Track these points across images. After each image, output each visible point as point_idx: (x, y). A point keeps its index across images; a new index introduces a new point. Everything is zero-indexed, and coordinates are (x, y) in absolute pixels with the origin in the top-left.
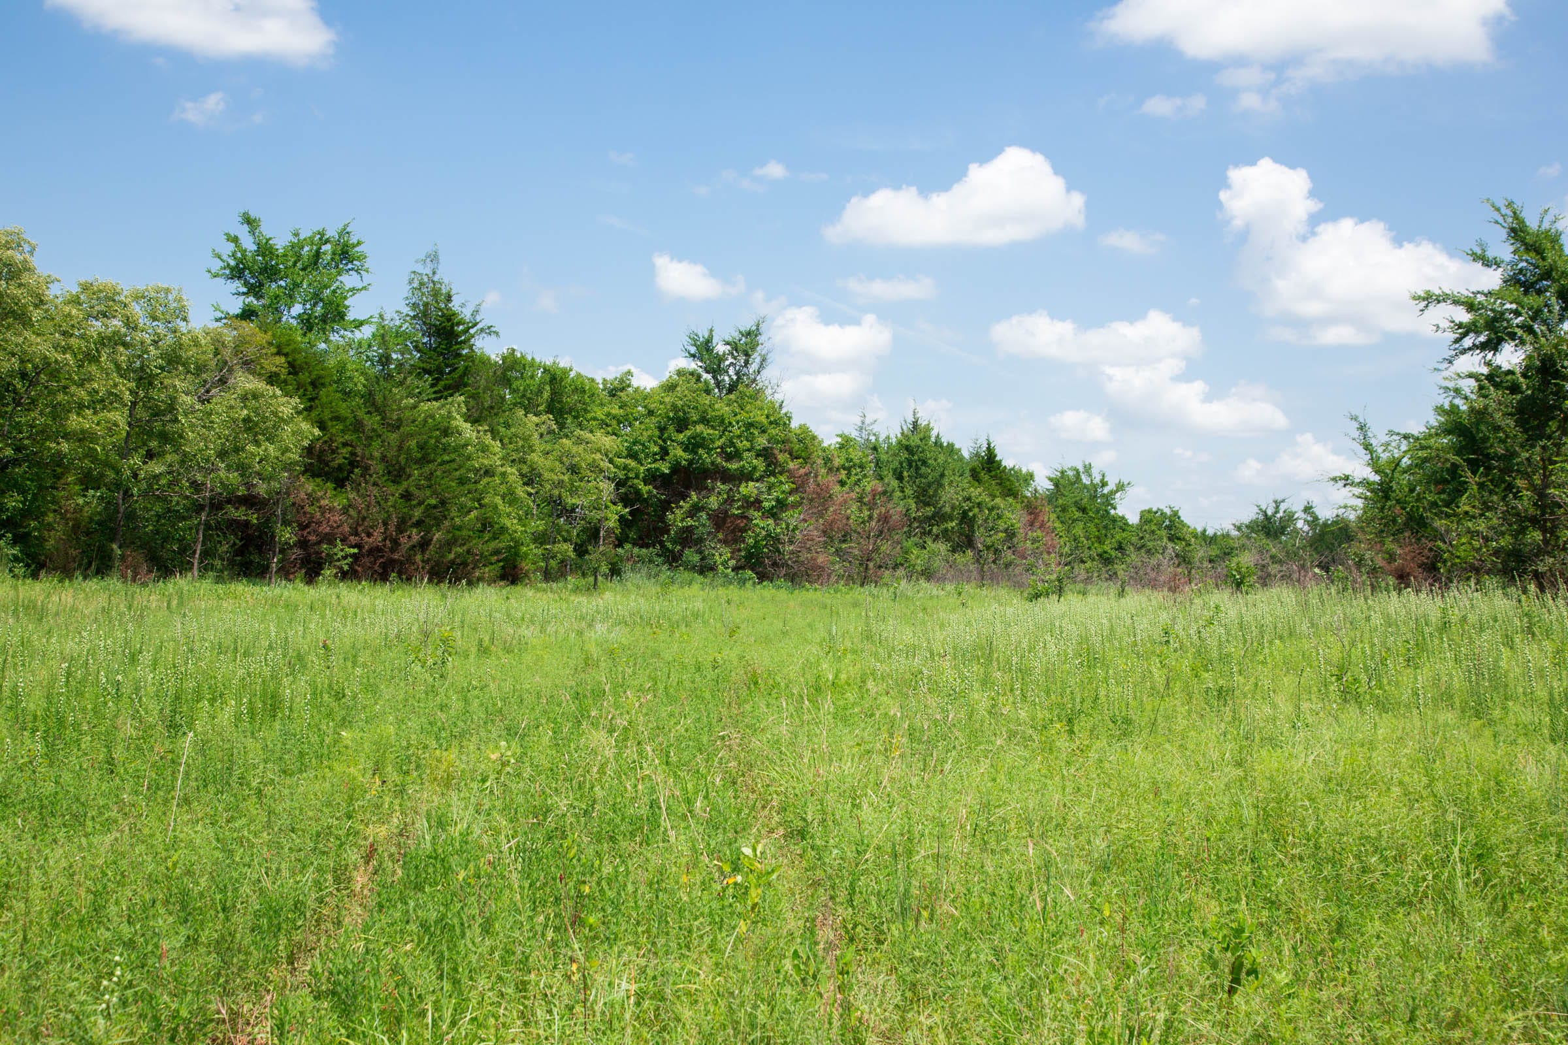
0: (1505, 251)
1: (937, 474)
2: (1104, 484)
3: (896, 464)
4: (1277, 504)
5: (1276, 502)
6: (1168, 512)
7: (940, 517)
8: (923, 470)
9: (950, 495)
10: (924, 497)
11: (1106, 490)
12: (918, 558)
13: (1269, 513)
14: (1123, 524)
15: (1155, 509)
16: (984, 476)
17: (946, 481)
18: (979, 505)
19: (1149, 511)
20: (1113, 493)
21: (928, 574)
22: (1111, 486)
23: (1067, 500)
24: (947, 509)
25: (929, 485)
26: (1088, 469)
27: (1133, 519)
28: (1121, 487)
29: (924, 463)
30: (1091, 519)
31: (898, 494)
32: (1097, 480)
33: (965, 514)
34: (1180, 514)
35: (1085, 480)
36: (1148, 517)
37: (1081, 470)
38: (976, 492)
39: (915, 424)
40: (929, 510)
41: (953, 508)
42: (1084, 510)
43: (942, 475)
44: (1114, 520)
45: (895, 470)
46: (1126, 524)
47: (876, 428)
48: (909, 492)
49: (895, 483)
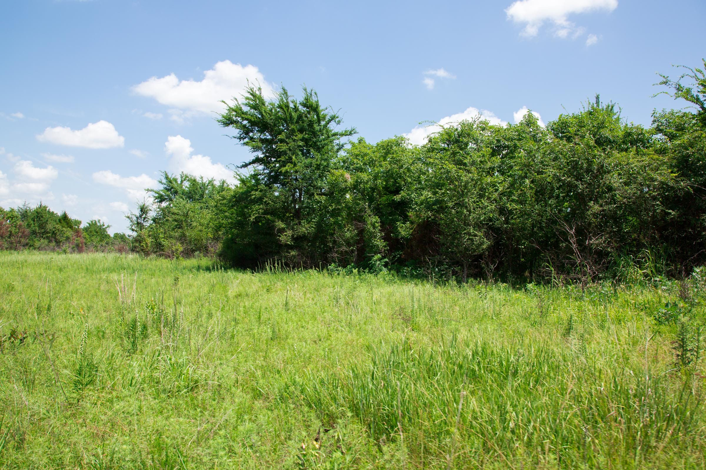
0: (164, 181)
1: (45, 220)
2: (103, 225)
3: (33, 217)
7: (46, 232)
8: (41, 219)
9: (50, 226)
10: (41, 226)
12: (37, 244)
14: (109, 236)
16: (62, 221)
17: (49, 222)
18: (58, 230)
19: (117, 234)
20: (106, 228)
21: (39, 249)
22: (106, 226)
23: (93, 229)
24: (48, 230)
25: (43, 223)
26: (99, 221)
27: (112, 235)
28: (108, 226)
29: (42, 217)
30: (99, 235)
31: (33, 225)
32: (102, 224)
33: (54, 232)
35: (98, 224)
36: (116, 235)
37: (97, 221)
38: (59, 226)
39: (41, 205)
40: (43, 230)
41: (50, 230)
42: (97, 232)
43: (47, 221)
44: (106, 236)
45: (32, 219)
47: (29, 206)
48: (36, 225)
49: (32, 222)
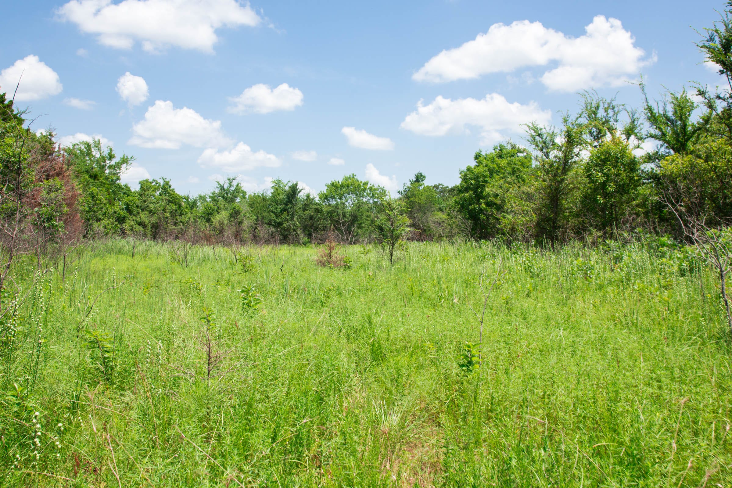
4: (230, 181)
5: (229, 180)
6: (162, 182)
11: (113, 162)
13: (226, 187)
15: (151, 180)
34: (170, 183)
46: (129, 190)
